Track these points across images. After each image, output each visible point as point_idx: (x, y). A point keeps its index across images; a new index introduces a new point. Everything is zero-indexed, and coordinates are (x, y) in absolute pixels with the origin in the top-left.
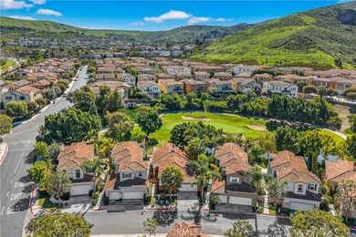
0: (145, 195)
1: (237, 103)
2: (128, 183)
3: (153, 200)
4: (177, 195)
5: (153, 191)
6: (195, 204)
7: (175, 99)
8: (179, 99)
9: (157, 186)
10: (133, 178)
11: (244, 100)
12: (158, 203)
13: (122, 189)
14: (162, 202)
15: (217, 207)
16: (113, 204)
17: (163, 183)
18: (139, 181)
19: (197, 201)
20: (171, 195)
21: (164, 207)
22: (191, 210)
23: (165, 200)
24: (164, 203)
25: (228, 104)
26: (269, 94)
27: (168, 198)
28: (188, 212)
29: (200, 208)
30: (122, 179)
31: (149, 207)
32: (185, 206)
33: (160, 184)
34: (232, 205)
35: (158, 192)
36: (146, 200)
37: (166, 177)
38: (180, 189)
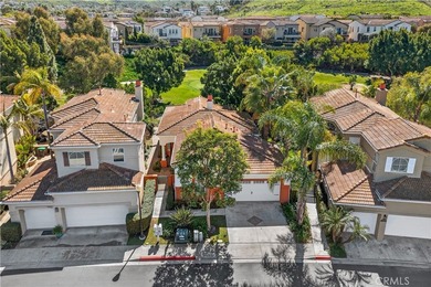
0: (130, 216)
1: (310, 53)
2: (81, 181)
3: (157, 227)
4: (227, 212)
5: (158, 203)
6: (282, 239)
7: (207, 46)
8: (214, 46)
9: (171, 189)
10: (95, 165)
11: (324, 46)
12: (170, 238)
13: (62, 198)
14: (181, 235)
15: (350, 249)
16: (34, 243)
17: (183, 177)
18: (114, 175)
19: (284, 230)
20: (209, 213)
21: (190, 251)
22: (274, 260)
23: (191, 228)
24: (191, 240)
25: (297, 55)
26: (362, 39)
27: (199, 224)
28: (266, 265)
29: (300, 252)
30: (62, 171)
31: (143, 251)
32: (253, 245)
33: (178, 183)
34: (393, 241)
35: (172, 203)
36: (136, 231)
37: (194, 158)
38: (238, 197)
